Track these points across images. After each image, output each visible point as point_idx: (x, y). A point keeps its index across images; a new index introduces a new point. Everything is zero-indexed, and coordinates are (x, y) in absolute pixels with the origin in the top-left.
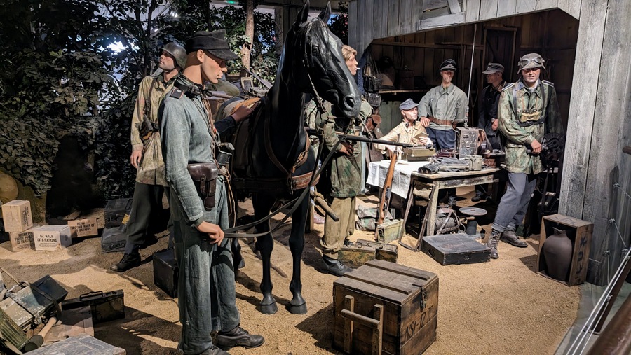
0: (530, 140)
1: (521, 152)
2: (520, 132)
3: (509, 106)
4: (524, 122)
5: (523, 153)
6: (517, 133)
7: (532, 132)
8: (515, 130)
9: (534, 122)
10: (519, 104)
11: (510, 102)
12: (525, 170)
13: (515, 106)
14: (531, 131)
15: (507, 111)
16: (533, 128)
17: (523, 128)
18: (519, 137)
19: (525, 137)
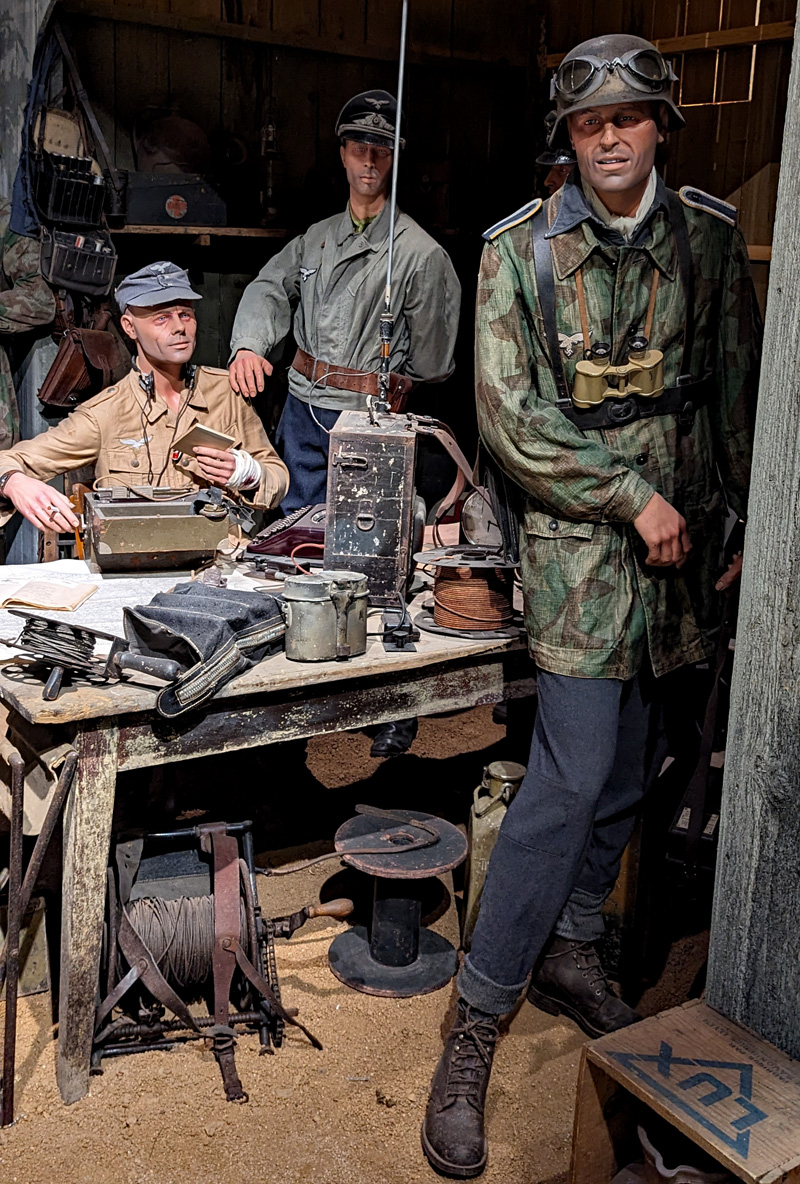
0: (626, 501)
1: (589, 564)
2: (580, 460)
3: (516, 321)
4: (594, 408)
5: (598, 568)
6: (562, 466)
7: (642, 459)
8: (552, 451)
9: (642, 408)
10: (567, 313)
11: (520, 296)
12: (608, 661)
13: (551, 324)
14: (633, 451)
15: (509, 349)
16: (644, 437)
17: (592, 436)
18: (575, 487)
19: (605, 483)
